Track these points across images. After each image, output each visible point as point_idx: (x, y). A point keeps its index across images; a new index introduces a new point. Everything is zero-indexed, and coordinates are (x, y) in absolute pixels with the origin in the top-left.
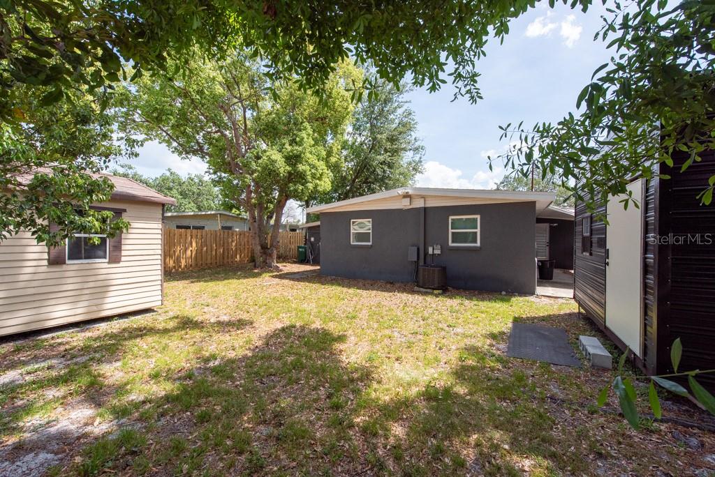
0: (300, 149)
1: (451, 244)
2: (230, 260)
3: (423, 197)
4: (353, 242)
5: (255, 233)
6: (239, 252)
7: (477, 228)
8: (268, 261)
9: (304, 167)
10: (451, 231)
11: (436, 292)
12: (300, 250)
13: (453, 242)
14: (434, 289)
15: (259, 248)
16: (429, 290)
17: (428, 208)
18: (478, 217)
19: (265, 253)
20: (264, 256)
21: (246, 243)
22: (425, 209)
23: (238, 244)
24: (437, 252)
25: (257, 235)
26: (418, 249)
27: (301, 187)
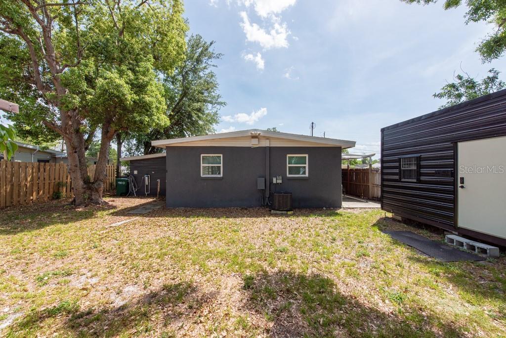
0: (146, 79)
1: (288, 175)
2: (22, 199)
3: (268, 138)
4: (203, 174)
5: (76, 166)
6: (35, 188)
7: (306, 164)
8: (93, 197)
9: (151, 99)
10: (288, 165)
11: (289, 213)
12: (120, 183)
13: (289, 174)
14: (287, 211)
15: (81, 183)
16: (283, 212)
17: (271, 147)
18: (307, 156)
19: (90, 188)
20: (88, 192)
21: (47, 178)
22: (270, 148)
23: (35, 179)
24: (280, 181)
25: (78, 168)
26: (265, 179)
27: (147, 119)
